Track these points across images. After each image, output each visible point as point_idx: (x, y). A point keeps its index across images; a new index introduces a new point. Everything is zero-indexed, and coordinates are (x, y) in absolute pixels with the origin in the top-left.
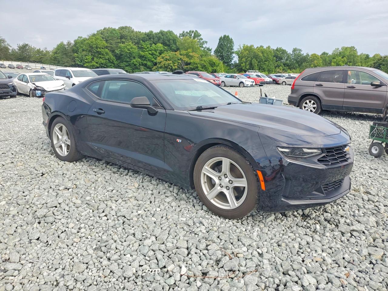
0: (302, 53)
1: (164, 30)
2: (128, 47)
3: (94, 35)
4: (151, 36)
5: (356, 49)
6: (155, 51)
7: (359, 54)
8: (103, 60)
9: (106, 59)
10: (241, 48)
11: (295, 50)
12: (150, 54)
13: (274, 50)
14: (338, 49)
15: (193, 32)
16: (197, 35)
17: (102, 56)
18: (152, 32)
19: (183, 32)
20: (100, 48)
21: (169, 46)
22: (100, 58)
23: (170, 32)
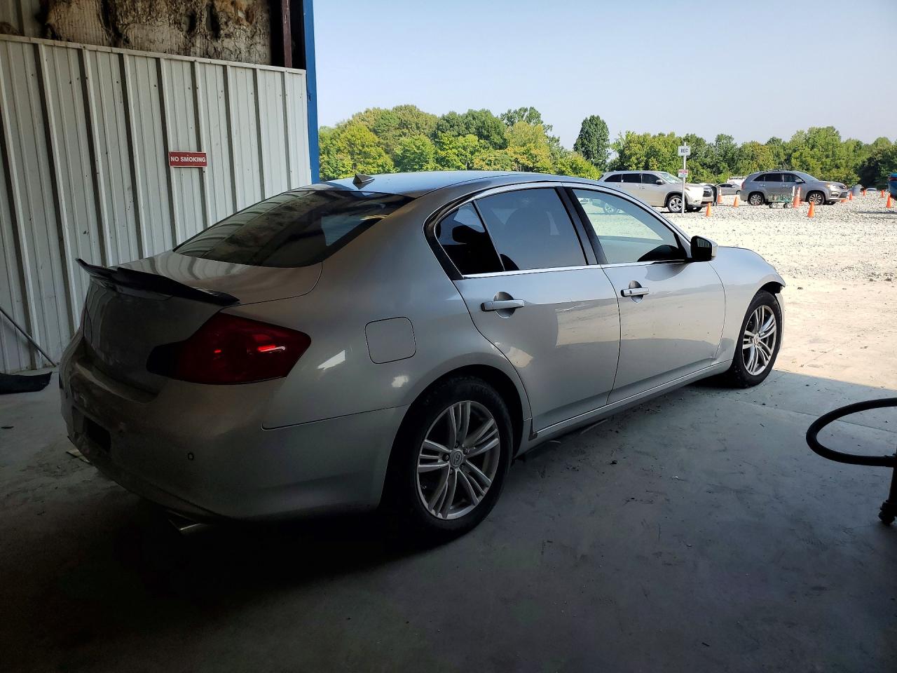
0: (734, 142)
1: (474, 109)
2: (418, 143)
3: (350, 123)
4: (455, 121)
5: (837, 132)
6: (464, 148)
7: (843, 140)
8: (374, 167)
9: (378, 166)
10: (622, 138)
11: (719, 139)
12: (455, 153)
13: (681, 138)
14: (802, 132)
15: (526, 110)
16: (533, 116)
17: (371, 161)
18: (455, 114)
19: (509, 111)
20: (367, 146)
21: (487, 138)
22: (368, 163)
23: (487, 113)
